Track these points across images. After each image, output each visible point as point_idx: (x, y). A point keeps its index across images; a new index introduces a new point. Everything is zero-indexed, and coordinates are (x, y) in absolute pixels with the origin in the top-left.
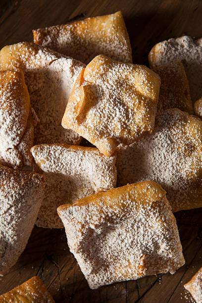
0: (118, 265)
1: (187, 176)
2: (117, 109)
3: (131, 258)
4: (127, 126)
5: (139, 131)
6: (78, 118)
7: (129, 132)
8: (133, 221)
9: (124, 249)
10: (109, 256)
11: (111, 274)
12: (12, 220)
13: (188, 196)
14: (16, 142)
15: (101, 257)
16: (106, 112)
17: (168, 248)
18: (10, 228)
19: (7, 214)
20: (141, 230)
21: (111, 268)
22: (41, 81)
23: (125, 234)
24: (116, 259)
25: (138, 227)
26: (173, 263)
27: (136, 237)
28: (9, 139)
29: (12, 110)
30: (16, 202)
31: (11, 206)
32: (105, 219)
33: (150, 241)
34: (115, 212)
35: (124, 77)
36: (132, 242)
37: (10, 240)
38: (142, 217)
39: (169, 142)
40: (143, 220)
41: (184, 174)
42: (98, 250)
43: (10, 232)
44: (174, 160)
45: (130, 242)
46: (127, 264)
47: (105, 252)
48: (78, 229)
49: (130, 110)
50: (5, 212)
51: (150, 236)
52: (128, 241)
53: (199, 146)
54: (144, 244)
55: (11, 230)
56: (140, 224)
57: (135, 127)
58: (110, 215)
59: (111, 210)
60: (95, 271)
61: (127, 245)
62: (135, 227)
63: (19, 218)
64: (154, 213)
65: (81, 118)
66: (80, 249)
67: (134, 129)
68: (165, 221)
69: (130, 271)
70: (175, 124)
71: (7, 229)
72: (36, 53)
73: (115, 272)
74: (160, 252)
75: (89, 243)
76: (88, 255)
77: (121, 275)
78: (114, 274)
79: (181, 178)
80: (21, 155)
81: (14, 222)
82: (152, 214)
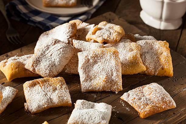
0: (96, 80)
1: (129, 59)
2: (107, 32)
3: (101, 77)
4: (109, 37)
5: (114, 39)
6: (92, 33)
7: (110, 38)
8: (105, 60)
9: (99, 71)
10: (93, 75)
11: (92, 83)
12: (60, 53)
13: (128, 65)
14: (68, 38)
15: (90, 75)
16: (103, 32)
17: (116, 75)
18: (58, 57)
19: (59, 51)
20: (107, 64)
21: (92, 81)
22: (81, 32)
23: (101, 65)
24: (95, 77)
25: (106, 63)
26: (118, 84)
27: (105, 67)
28: (66, 36)
29: (70, 29)
30: (64, 47)
31: (61, 48)
32: (95, 55)
33: (110, 69)
34: (99, 53)
35: (112, 27)
36: (103, 68)
37: (57, 63)
38: (108, 57)
39: (124, 46)
40: (109, 60)
41: (127, 58)
42: (89, 71)
43: (58, 59)
44: (125, 52)
45: (102, 68)
46: (99, 79)
47: (92, 73)
48: (84, 58)
49: (112, 33)
50: (59, 50)
51: (110, 66)
52: (101, 68)
53: (134, 50)
54: (107, 70)
55: (58, 58)
56: (107, 61)
57: (112, 37)
58: (97, 54)
59: (97, 52)
60: (86, 80)
61: (101, 70)
62: (105, 63)
63: (63, 54)
64: (113, 57)
65: (94, 33)
66: (82, 67)
67: (112, 38)
68: (117, 61)
69: (100, 81)
70: (127, 42)
71: (57, 57)
72: (82, 23)
73: (93, 83)
74: (113, 77)
75: (86, 66)
76: (85, 71)
77: (96, 83)
78: (93, 84)
79: (126, 59)
80: (69, 41)
81: (60, 55)
82: (112, 56)
